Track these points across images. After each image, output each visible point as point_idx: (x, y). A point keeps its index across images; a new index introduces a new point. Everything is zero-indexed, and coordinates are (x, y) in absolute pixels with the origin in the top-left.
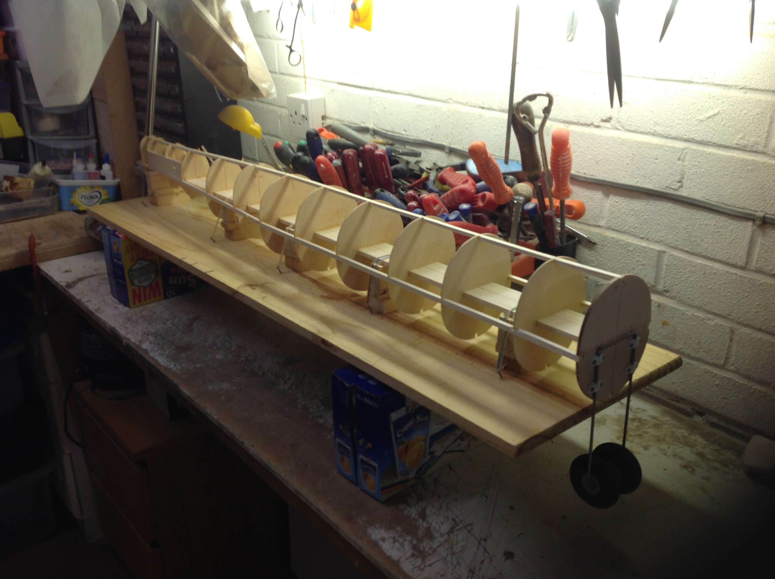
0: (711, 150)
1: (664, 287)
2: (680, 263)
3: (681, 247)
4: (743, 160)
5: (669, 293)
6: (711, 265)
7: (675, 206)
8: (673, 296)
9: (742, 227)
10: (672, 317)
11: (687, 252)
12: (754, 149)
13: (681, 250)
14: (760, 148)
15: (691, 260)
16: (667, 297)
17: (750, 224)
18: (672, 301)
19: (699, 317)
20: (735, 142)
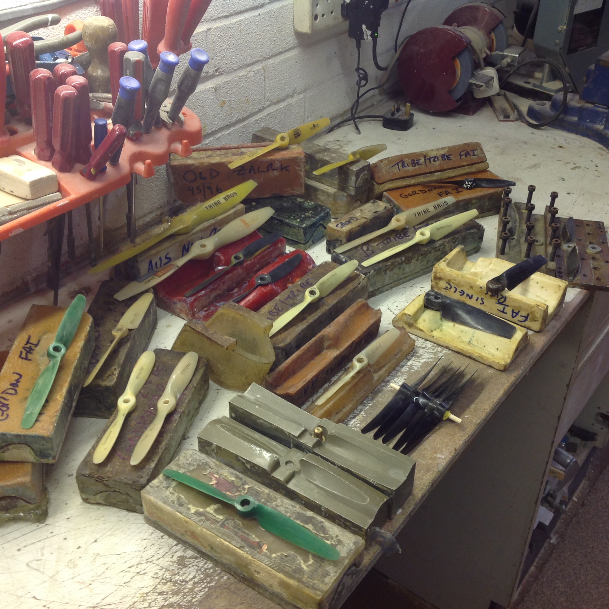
1: (215, 67)
3: (220, 16)
5: (219, 71)
6: (243, 18)
8: (223, 71)
10: (227, 93)
15: (229, 23)
16: (218, 75)
18: (223, 77)
19: (244, 76)
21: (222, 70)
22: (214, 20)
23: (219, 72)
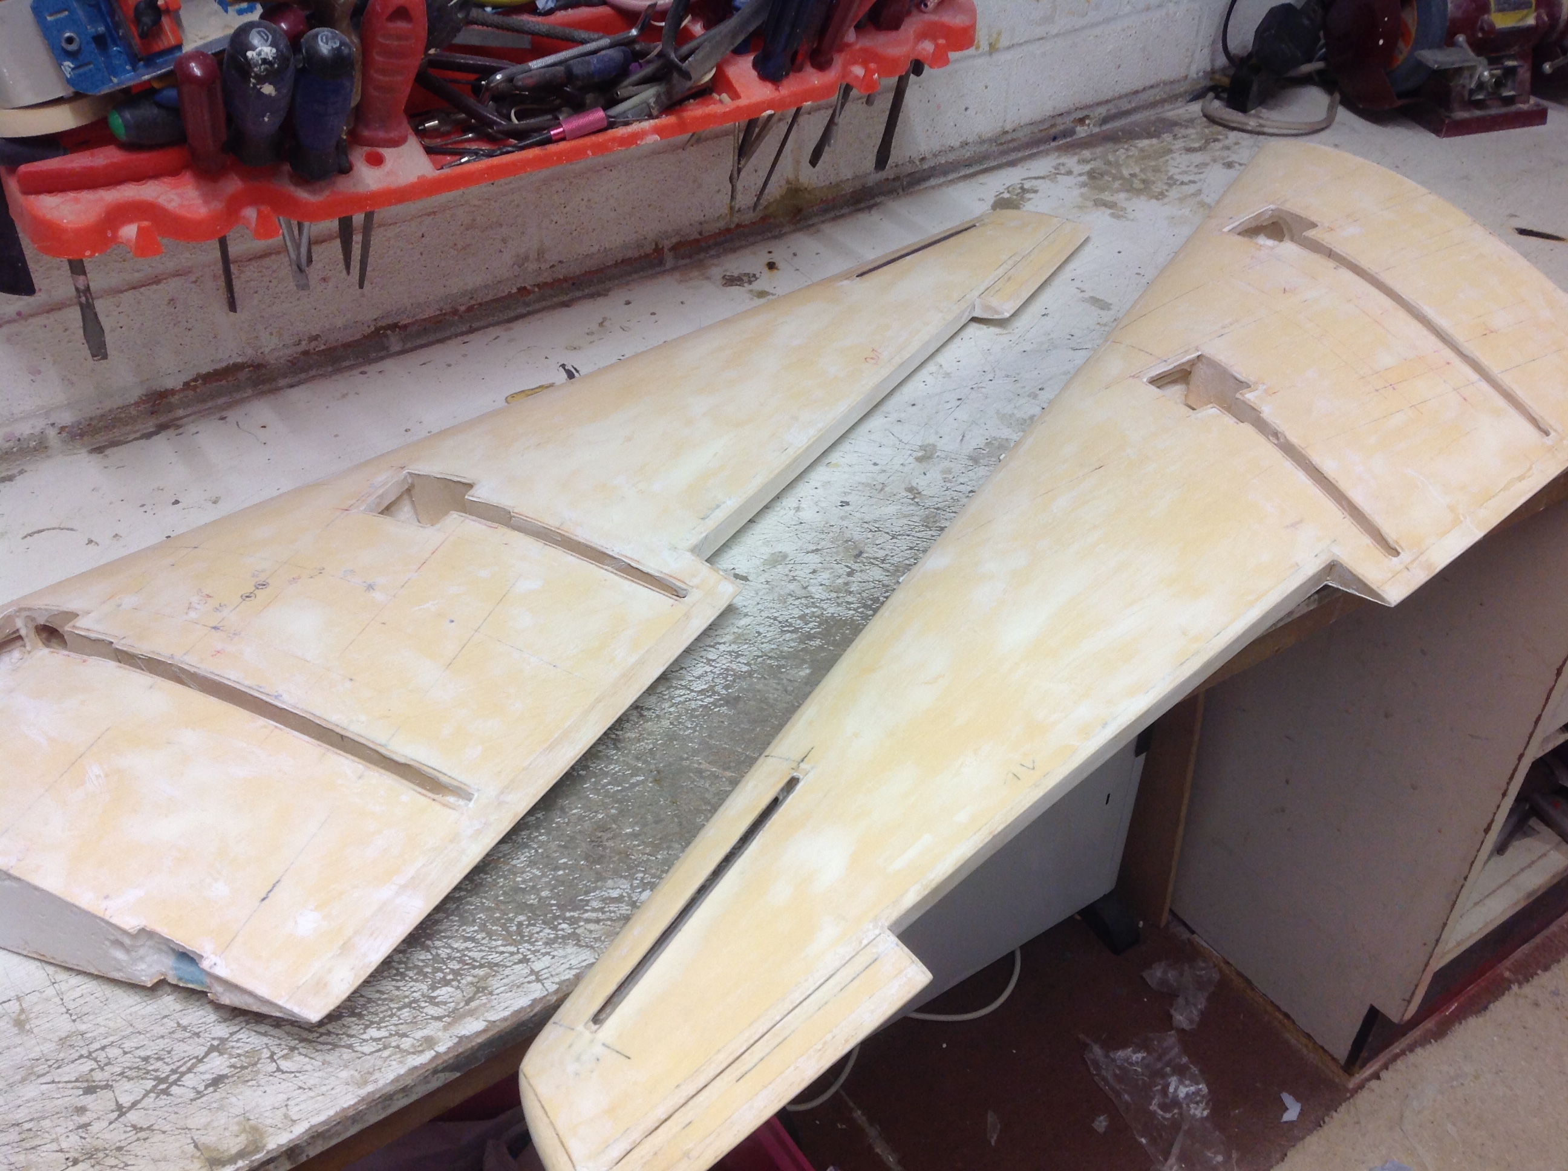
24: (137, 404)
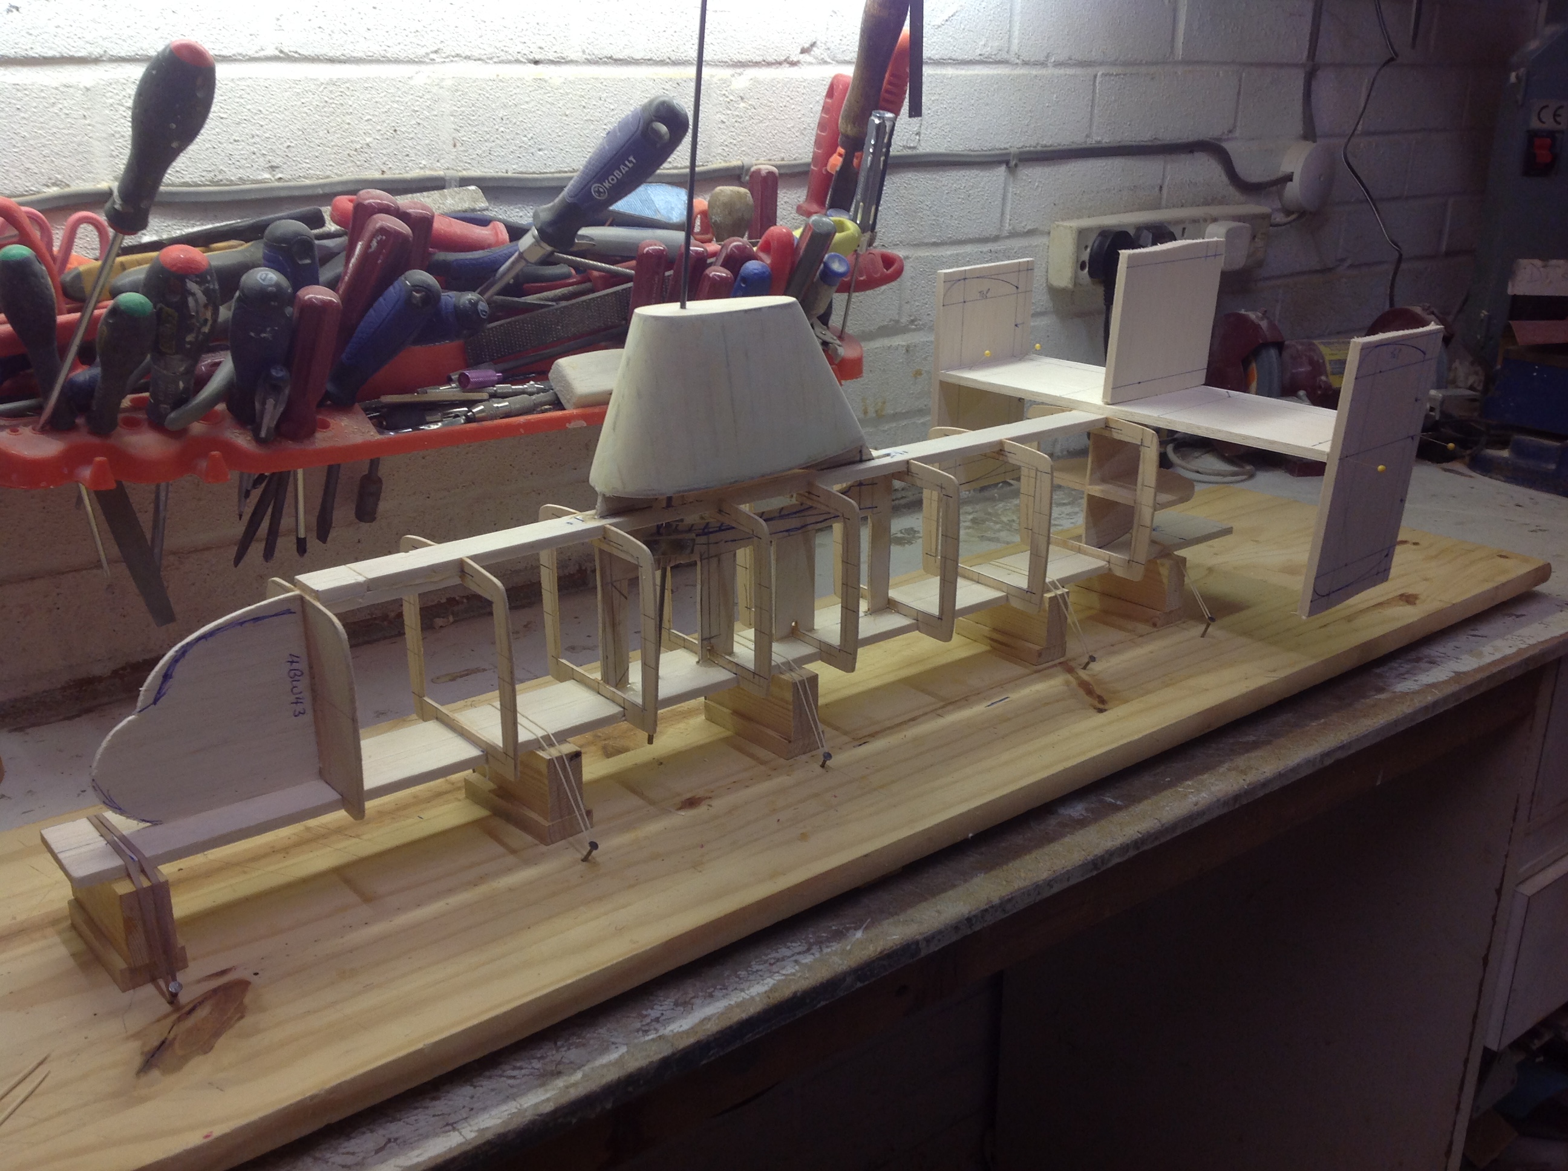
0: (950, 71)
1: (910, 316)
2: (929, 265)
3: (926, 241)
4: (988, 76)
5: (916, 323)
6: (962, 251)
7: (916, 176)
8: (922, 325)
9: (995, 178)
10: (925, 359)
11: (935, 244)
12: (999, 58)
13: (927, 244)
14: (1005, 56)
15: (940, 254)
16: (914, 330)
17: (1003, 168)
18: (921, 333)
20: (978, 52)
21: (921, 323)
22: (915, 245)
23: (916, 326)
24: (64, 689)
